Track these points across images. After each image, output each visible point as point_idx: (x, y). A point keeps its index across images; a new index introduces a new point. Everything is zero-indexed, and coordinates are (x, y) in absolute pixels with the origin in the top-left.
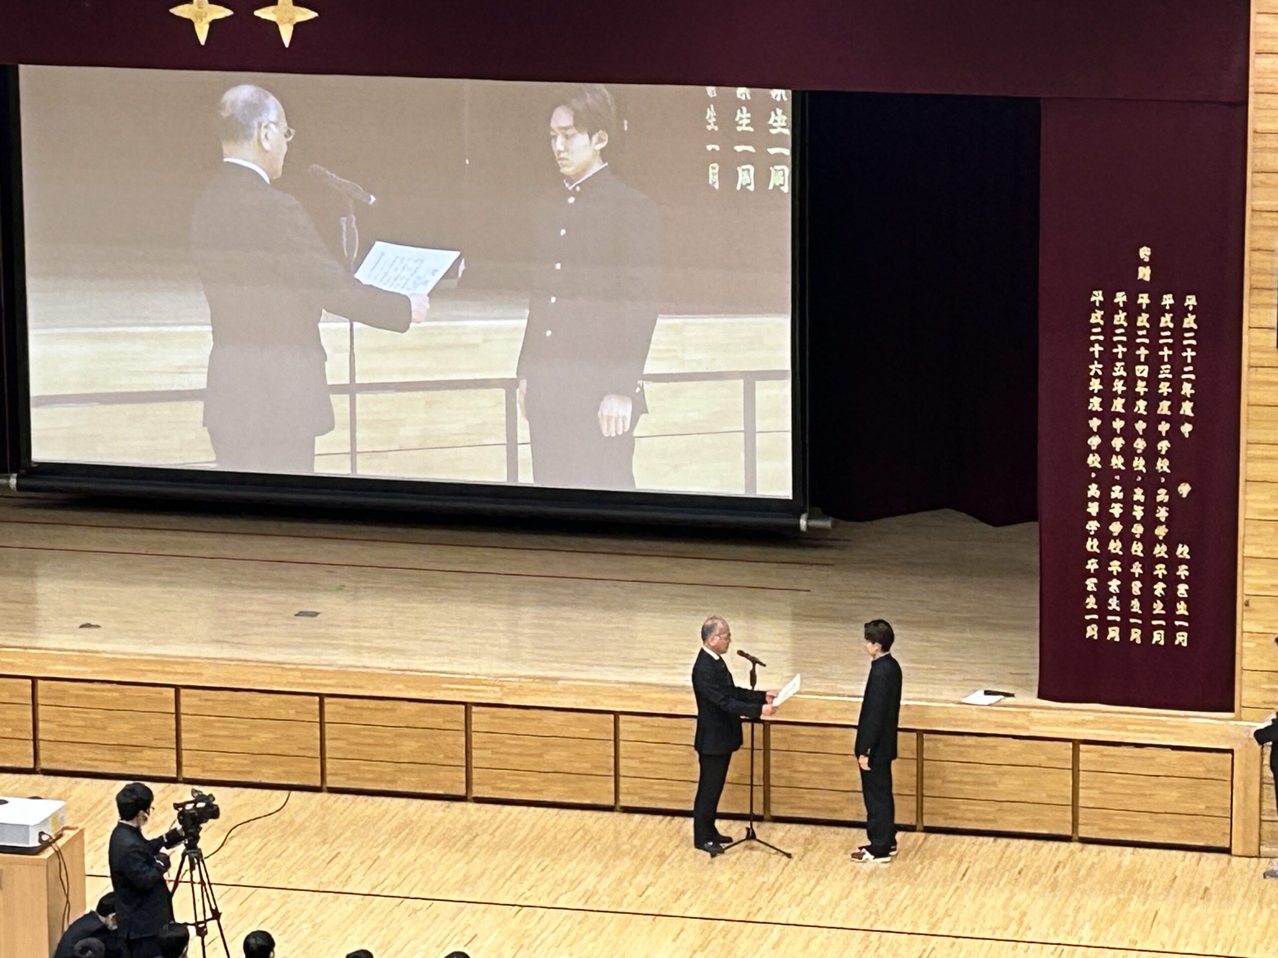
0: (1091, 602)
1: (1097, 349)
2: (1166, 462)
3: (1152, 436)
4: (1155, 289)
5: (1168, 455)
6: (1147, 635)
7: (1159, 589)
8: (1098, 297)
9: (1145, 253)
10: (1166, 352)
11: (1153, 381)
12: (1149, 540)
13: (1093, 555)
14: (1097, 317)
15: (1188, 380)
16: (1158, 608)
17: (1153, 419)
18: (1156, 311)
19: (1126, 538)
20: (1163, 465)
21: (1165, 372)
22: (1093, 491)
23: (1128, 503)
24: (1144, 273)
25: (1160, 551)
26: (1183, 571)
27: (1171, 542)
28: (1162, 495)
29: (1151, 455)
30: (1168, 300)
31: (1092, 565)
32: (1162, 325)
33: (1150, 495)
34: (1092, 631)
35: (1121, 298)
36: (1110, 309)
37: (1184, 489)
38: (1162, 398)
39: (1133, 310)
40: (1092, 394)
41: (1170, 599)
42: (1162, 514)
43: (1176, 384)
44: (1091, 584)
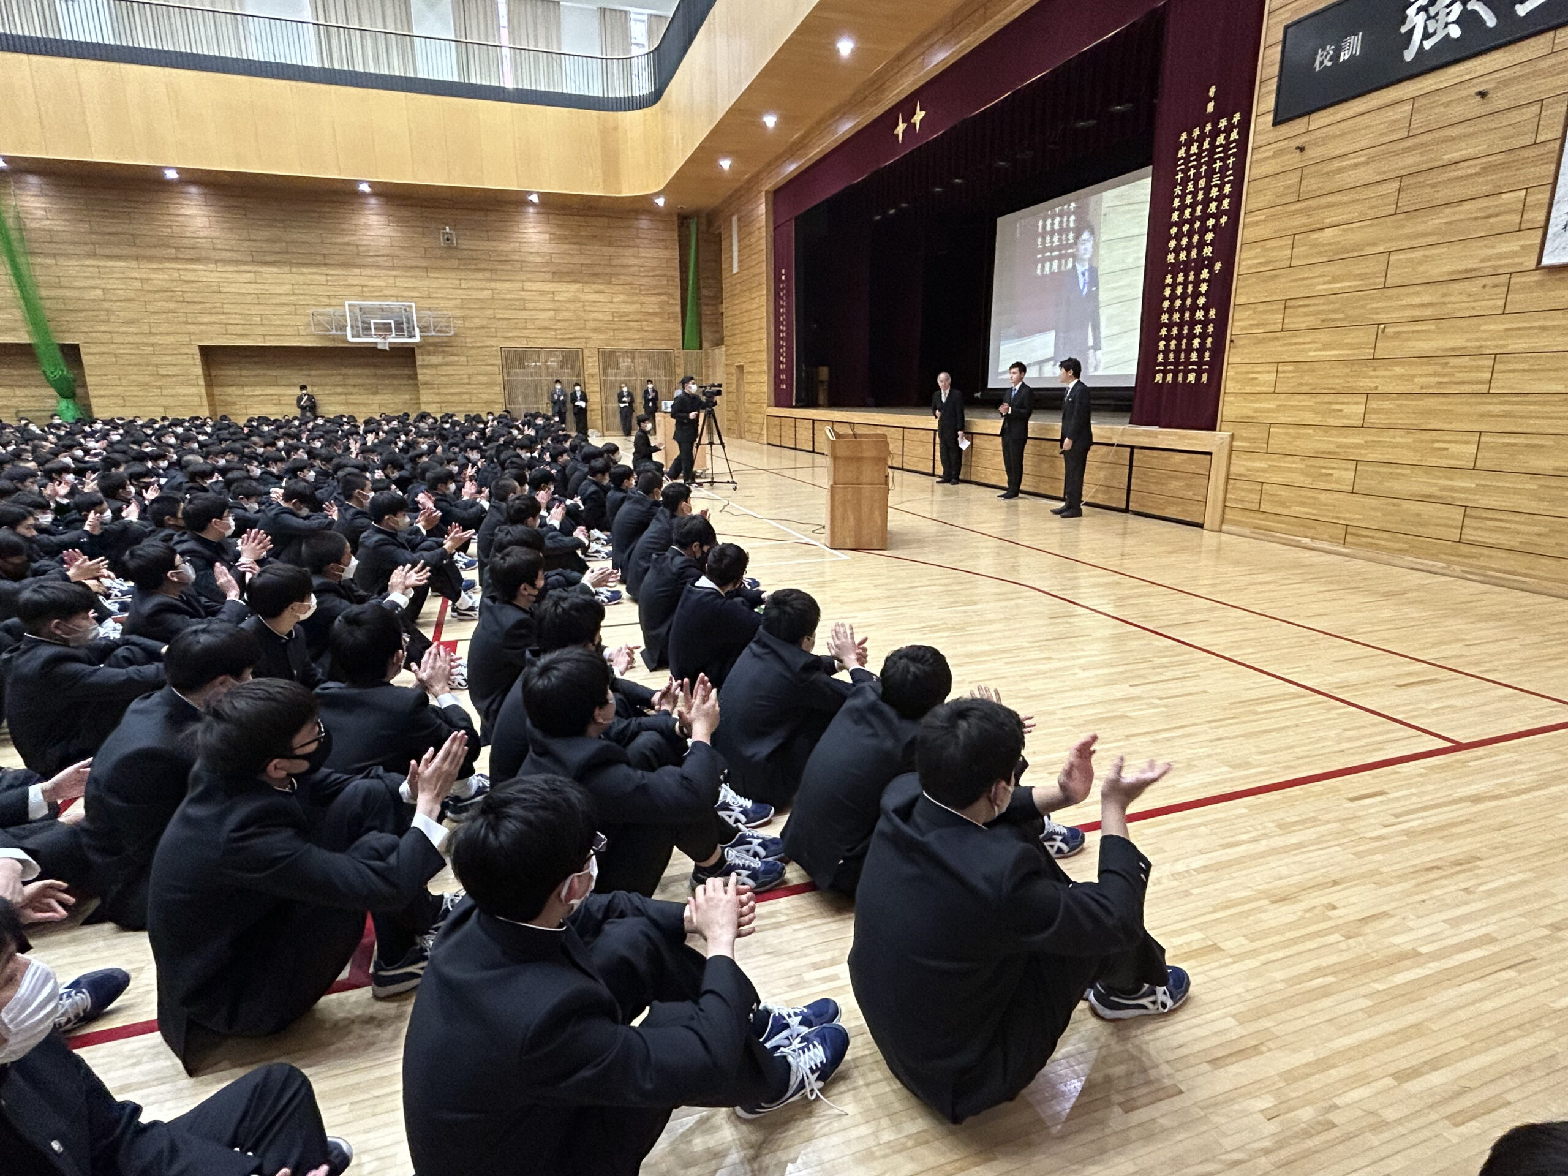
0: (1161, 357)
1: (1180, 175)
2: (1210, 249)
3: (1204, 230)
4: (1215, 118)
5: (1212, 244)
6: (1185, 378)
7: (1196, 343)
8: (1184, 137)
9: (1212, 91)
10: (1219, 164)
11: (1207, 189)
12: (1194, 308)
13: (1165, 325)
14: (1182, 153)
15: (1228, 182)
16: (1194, 356)
17: (1206, 216)
18: (1215, 133)
19: (1182, 310)
20: (1208, 251)
21: (1216, 180)
22: (1169, 280)
23: (1185, 285)
24: (1210, 107)
25: (1200, 315)
26: (1211, 329)
27: (1206, 308)
28: (1205, 274)
29: (1202, 244)
30: (1223, 123)
31: (1164, 332)
32: (1218, 143)
33: (1198, 274)
34: (1159, 378)
35: (1196, 132)
36: (1189, 143)
37: (1218, 266)
38: (1212, 200)
39: (1201, 139)
40: (1174, 210)
41: (1201, 351)
42: (1204, 288)
43: (1221, 188)
44: (1162, 344)
